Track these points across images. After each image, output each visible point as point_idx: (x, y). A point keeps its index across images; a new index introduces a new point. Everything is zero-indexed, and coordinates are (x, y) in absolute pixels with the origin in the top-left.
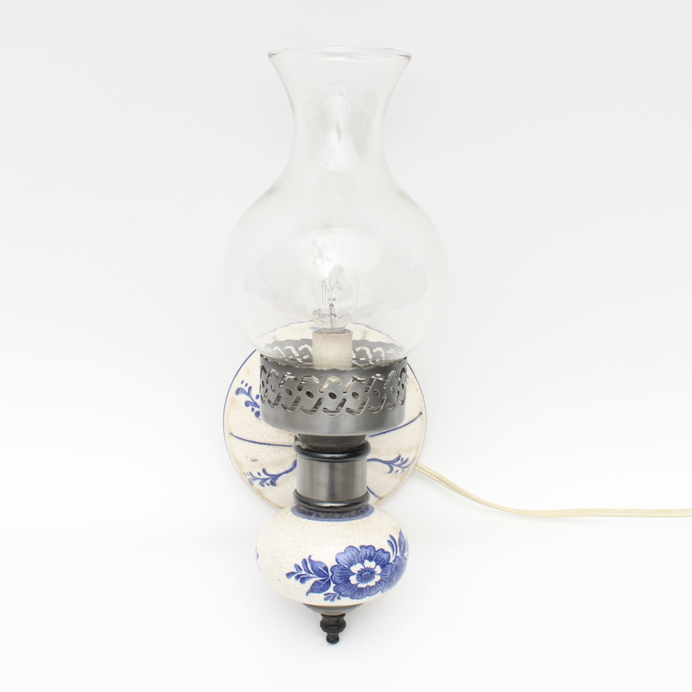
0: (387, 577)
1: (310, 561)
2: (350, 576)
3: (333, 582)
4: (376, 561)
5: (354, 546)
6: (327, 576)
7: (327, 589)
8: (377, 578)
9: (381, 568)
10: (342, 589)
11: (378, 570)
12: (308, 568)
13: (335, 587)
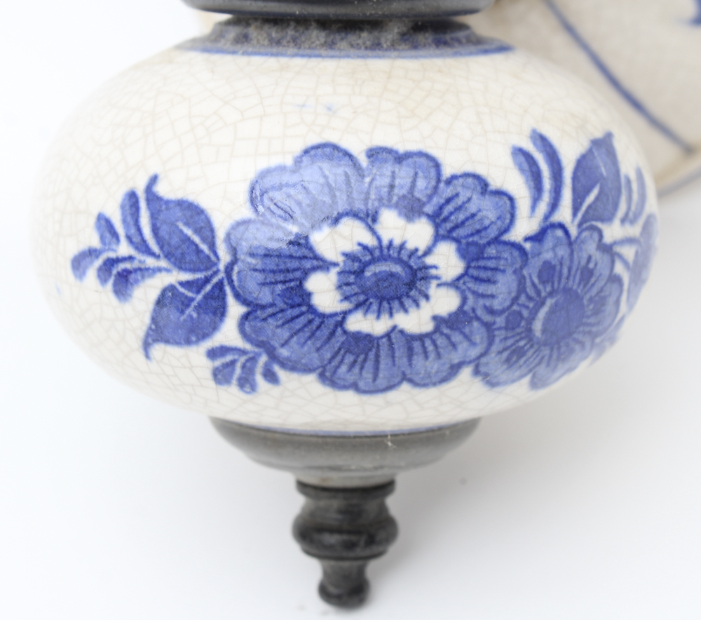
0: (497, 304)
1: (152, 197)
2: (306, 273)
3: (237, 296)
4: (437, 219)
5: (344, 144)
6: (208, 263)
7: (215, 328)
8: (444, 302)
9: (463, 253)
10: (275, 331)
11: (447, 261)
12: (139, 230)
13: (245, 317)
